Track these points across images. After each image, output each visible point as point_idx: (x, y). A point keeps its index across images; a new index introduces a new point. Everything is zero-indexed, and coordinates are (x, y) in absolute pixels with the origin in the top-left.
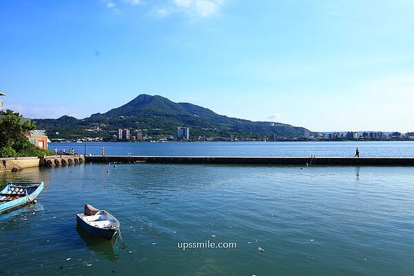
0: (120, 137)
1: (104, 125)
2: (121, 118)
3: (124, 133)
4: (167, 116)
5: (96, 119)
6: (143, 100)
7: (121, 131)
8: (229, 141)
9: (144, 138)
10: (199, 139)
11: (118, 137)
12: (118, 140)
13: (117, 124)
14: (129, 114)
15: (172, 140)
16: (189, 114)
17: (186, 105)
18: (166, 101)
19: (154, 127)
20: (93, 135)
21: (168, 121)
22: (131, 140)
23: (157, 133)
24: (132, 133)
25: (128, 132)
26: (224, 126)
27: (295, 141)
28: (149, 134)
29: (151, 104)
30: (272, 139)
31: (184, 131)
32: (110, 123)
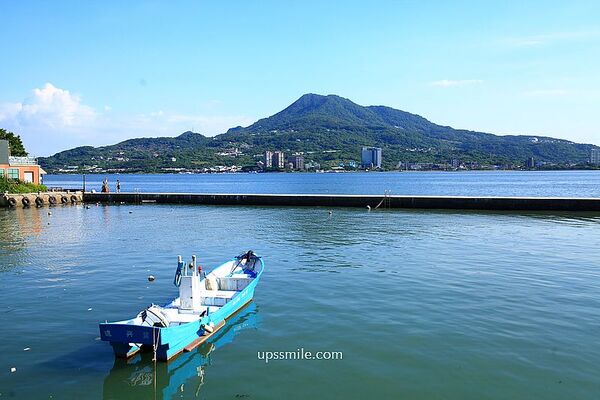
0: (269, 165)
1: (247, 146)
2: (273, 134)
3: (275, 159)
4: (347, 128)
5: (234, 136)
6: (309, 104)
7: (269, 156)
8: (450, 169)
9: (308, 166)
10: (398, 167)
11: (265, 164)
12: (266, 170)
13: (267, 144)
14: (287, 127)
15: (352, 168)
16: (385, 125)
17: (382, 111)
18: (348, 105)
19: (325, 147)
20: (228, 162)
21: (349, 137)
22: (286, 169)
23: (329, 158)
24: (288, 158)
25: (281, 156)
26: (446, 145)
27: (572, 169)
28: (316, 160)
29: (323, 111)
30: (527, 166)
31: (373, 153)
32: (256, 143)
